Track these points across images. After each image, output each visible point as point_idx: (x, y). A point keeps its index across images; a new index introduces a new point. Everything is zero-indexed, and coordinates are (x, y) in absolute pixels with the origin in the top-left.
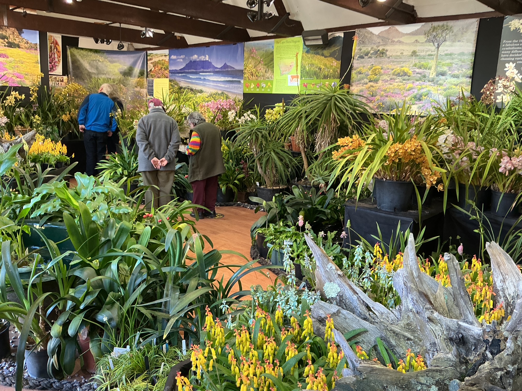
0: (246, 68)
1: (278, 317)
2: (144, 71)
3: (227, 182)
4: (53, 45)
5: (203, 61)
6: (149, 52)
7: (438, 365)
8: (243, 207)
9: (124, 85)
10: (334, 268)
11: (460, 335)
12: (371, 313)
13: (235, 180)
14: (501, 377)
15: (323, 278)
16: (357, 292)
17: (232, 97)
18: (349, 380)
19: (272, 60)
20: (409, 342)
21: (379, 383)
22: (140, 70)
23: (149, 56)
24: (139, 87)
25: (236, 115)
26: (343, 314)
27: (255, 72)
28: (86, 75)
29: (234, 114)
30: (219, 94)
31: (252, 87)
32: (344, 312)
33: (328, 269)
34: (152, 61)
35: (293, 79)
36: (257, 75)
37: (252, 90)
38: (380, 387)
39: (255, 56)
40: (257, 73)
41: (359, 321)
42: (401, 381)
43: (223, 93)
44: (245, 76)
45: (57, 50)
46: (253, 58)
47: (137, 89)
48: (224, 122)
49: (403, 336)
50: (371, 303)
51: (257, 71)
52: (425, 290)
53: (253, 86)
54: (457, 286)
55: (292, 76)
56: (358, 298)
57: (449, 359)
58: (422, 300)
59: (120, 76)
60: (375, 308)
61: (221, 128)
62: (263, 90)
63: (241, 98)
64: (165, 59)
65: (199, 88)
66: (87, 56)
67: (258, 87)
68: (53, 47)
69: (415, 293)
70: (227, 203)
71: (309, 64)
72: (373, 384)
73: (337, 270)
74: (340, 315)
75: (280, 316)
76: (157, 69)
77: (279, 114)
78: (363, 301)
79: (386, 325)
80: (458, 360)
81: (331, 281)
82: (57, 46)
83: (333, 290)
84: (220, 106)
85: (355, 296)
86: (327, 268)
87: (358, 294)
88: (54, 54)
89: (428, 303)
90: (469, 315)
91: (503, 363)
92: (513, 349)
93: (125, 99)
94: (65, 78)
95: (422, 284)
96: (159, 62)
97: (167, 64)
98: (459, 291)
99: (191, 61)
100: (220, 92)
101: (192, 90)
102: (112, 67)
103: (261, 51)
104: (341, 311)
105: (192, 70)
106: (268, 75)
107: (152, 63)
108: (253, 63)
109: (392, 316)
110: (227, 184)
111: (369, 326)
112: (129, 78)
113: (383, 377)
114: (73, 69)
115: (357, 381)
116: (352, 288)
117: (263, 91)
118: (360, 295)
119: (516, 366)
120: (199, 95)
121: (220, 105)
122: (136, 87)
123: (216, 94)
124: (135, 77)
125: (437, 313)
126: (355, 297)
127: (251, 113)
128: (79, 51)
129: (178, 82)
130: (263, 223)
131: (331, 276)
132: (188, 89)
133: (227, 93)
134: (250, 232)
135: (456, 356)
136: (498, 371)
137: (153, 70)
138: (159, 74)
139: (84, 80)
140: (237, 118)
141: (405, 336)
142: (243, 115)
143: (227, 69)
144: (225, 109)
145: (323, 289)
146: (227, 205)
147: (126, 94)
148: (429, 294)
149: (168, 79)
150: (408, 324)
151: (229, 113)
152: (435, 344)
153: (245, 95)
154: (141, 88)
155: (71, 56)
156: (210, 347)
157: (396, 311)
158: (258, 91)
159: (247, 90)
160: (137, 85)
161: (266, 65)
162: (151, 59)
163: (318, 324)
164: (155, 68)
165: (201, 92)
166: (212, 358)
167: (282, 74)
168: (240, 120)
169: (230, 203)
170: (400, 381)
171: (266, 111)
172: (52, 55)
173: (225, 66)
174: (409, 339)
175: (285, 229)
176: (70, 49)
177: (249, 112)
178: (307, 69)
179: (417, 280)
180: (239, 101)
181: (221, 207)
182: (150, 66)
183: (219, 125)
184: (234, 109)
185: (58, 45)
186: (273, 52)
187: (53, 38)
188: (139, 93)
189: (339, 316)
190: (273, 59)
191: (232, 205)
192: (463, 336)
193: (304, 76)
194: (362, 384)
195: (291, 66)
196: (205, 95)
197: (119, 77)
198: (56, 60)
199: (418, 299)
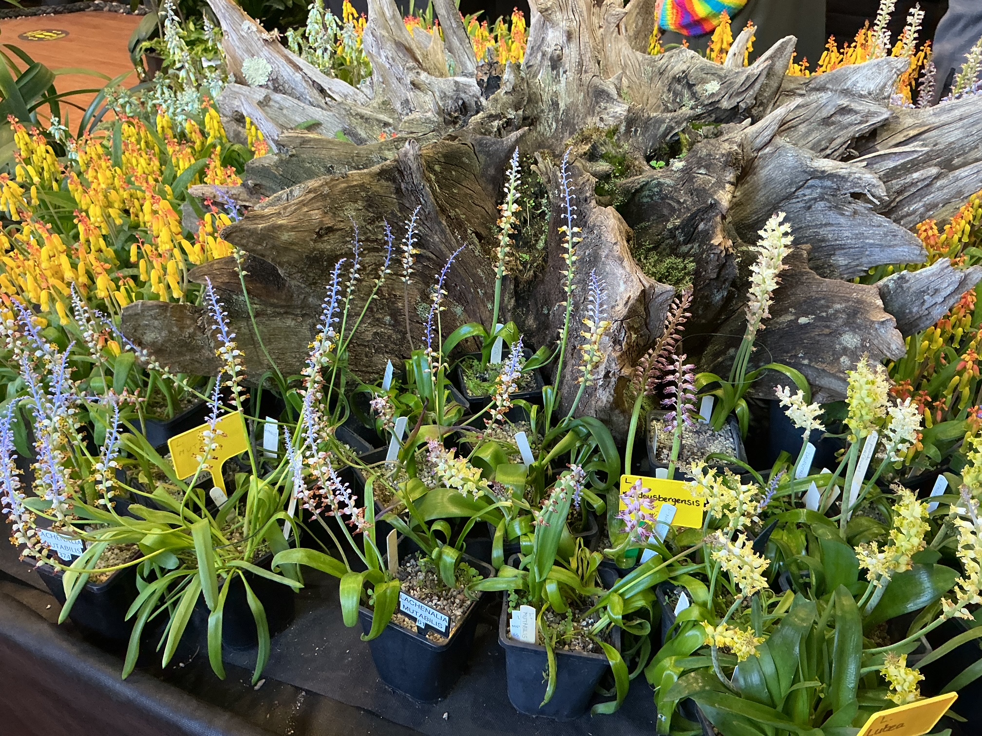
1: (163, 127)
7: (413, 130)
8: (110, 11)
10: (255, 29)
11: (460, 102)
12: (328, 99)
14: (499, 130)
15: (239, 52)
16: (301, 66)
18: (268, 161)
20: (387, 130)
21: (320, 163)
26: (275, 102)
32: (278, 97)
33: (243, 34)
38: (322, 170)
41: (304, 109)
42: (356, 158)
49: (377, 120)
50: (325, 82)
52: (406, 39)
54: (445, 13)
56: (303, 77)
57: (428, 121)
58: (401, 56)
60: (333, 89)
69: (389, 45)
72: (308, 165)
73: (261, 32)
74: (271, 103)
75: (165, 126)
78: (314, 82)
79: (348, 108)
80: (441, 119)
81: (253, 56)
83: (260, 72)
85: (297, 74)
86: (242, 30)
87: (301, 70)
89: (410, 60)
90: (468, 62)
91: (499, 106)
92: (513, 82)
95: (401, 30)
98: (448, 22)
104: (272, 97)
109: (361, 98)
111: (323, 115)
113: (324, 152)
115: (281, 161)
116: (290, 62)
118: (305, 70)
119: (520, 112)
125: (426, 73)
126: (298, 76)
130: (152, 29)
131: (251, 45)
134: (129, 54)
135: (438, 113)
136: (495, 120)
141: (379, 121)
145: (242, 73)
148: (414, 47)
150: (384, 103)
152: (407, 101)
156: (24, 165)
157: (366, 87)
163: (234, 126)
166: (32, 184)
169: (78, 4)
170: (353, 157)
174: (386, 124)
175: (201, 36)
179: (392, 23)
181: (58, 16)
189: (269, 106)
191: (83, 10)
192: (464, 103)
194: (290, 166)
199: (395, 54)
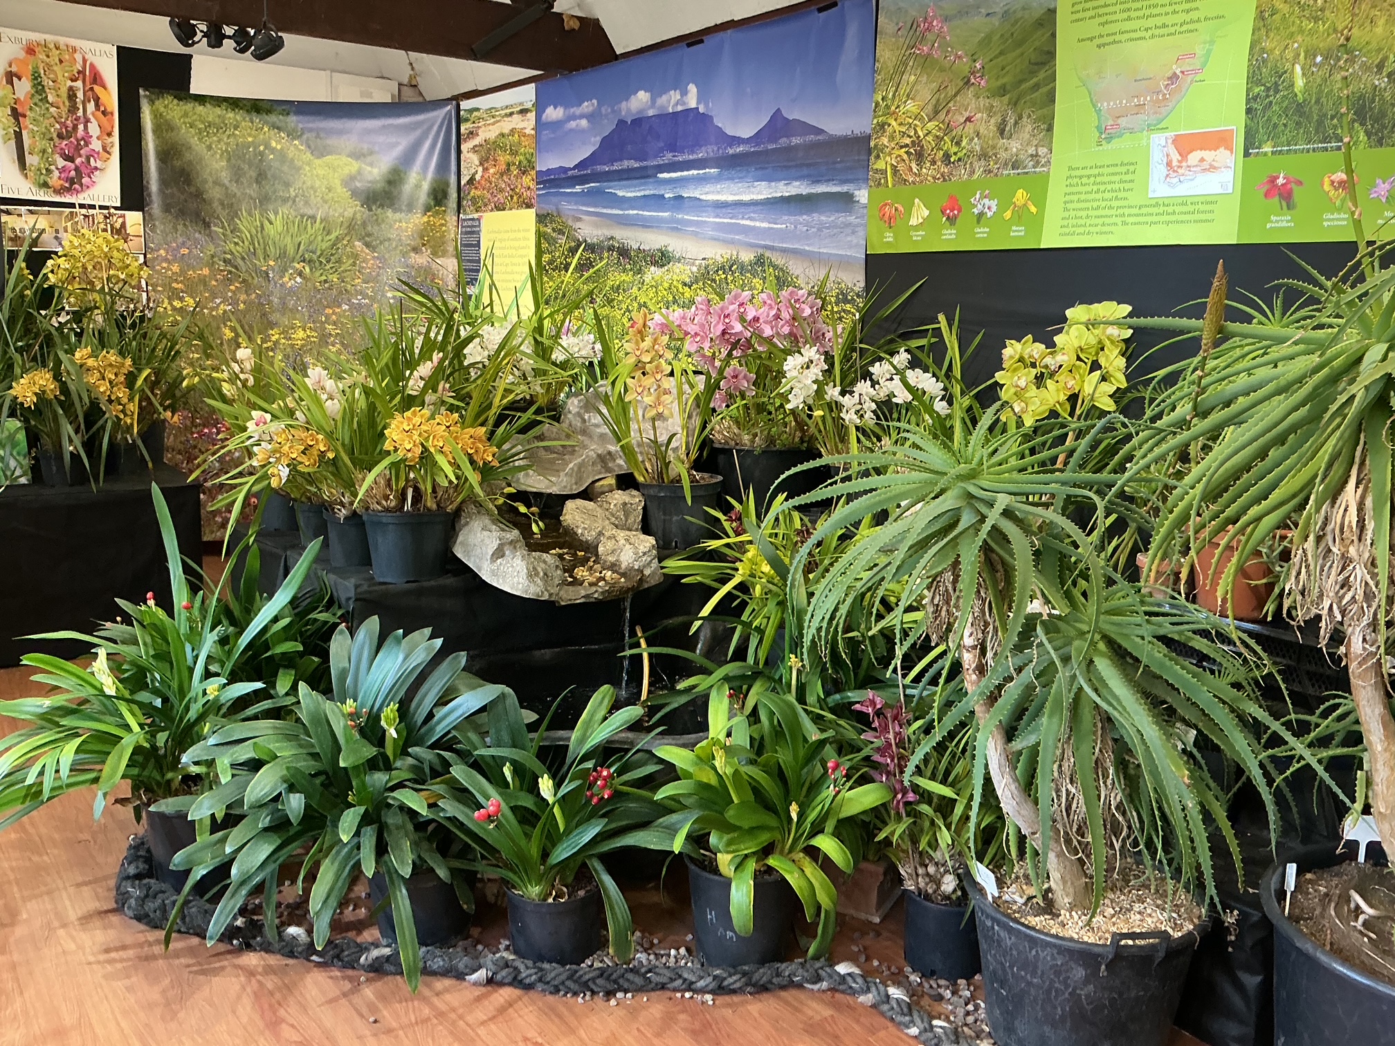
0: (882, 126)
2: (447, 184)
3: (765, 838)
4: (79, 84)
5: (675, 114)
6: (465, 105)
9: (367, 245)
13: (817, 830)
17: (805, 275)
19: (1048, 56)
22: (435, 181)
23: (467, 120)
24: (427, 252)
25: (828, 373)
27: (939, 139)
28: (216, 204)
29: (816, 372)
30: (742, 268)
31: (914, 221)
34: (476, 141)
35: (1184, 155)
36: (947, 156)
37: (918, 236)
39: (936, 54)
40: (948, 145)
43: (760, 261)
44: (880, 165)
45: (97, 106)
46: (926, 62)
47: (421, 259)
48: (761, 408)
51: (948, 129)
53: (920, 213)
55: (1177, 141)
59: (353, 209)
61: (746, 438)
62: (982, 231)
63: (855, 280)
64: (521, 125)
65: (652, 241)
66: (221, 127)
67: (952, 220)
68: (80, 95)
70: (763, 974)
71: (1310, 54)
76: (492, 171)
77: (1095, 366)
82: (96, 88)
84: (738, 327)
88: (87, 121)
93: (373, 299)
94: (134, 219)
96: (501, 142)
97: (527, 147)
99: (621, 122)
100: (747, 256)
101: (624, 252)
102: (321, 172)
103: (978, 21)
105: (626, 164)
106: (1014, 146)
107: (474, 149)
108: (926, 93)
110: (767, 850)
112: (389, 213)
114: (164, 183)
117: (981, 239)
120: (653, 273)
121: (742, 319)
122: (415, 250)
123: (729, 267)
124: (410, 207)
127: (914, 364)
128: (189, 106)
129: (570, 223)
132: (611, 249)
133: (779, 260)
137: (478, 177)
138: (502, 190)
139: (207, 225)
140: (833, 392)
142: (867, 375)
143: (783, 142)
144: (769, 340)
146: (763, 989)
147: (375, 280)
149: (531, 213)
151: (792, 364)
153: (876, 265)
154: (435, 254)
155: (157, 130)
158: (949, 240)
159: (889, 237)
160: (419, 241)
161: (1002, 91)
162: (472, 134)
164: (485, 170)
165: (662, 258)
167: (1107, 134)
168: (847, 400)
171: (1007, 352)
172: (75, 127)
173: (778, 126)
176: (152, 102)
177: (902, 358)
178: (1300, 82)
180: (843, 298)
182: (471, 161)
183: (737, 423)
184: (818, 338)
185: (104, 87)
186: (1053, 12)
187: (78, 57)
188: (428, 272)
190: (1052, 54)
193: (1273, 133)
195: (1174, 78)
196: (679, 272)
197: (349, 213)
198: (96, 145)
